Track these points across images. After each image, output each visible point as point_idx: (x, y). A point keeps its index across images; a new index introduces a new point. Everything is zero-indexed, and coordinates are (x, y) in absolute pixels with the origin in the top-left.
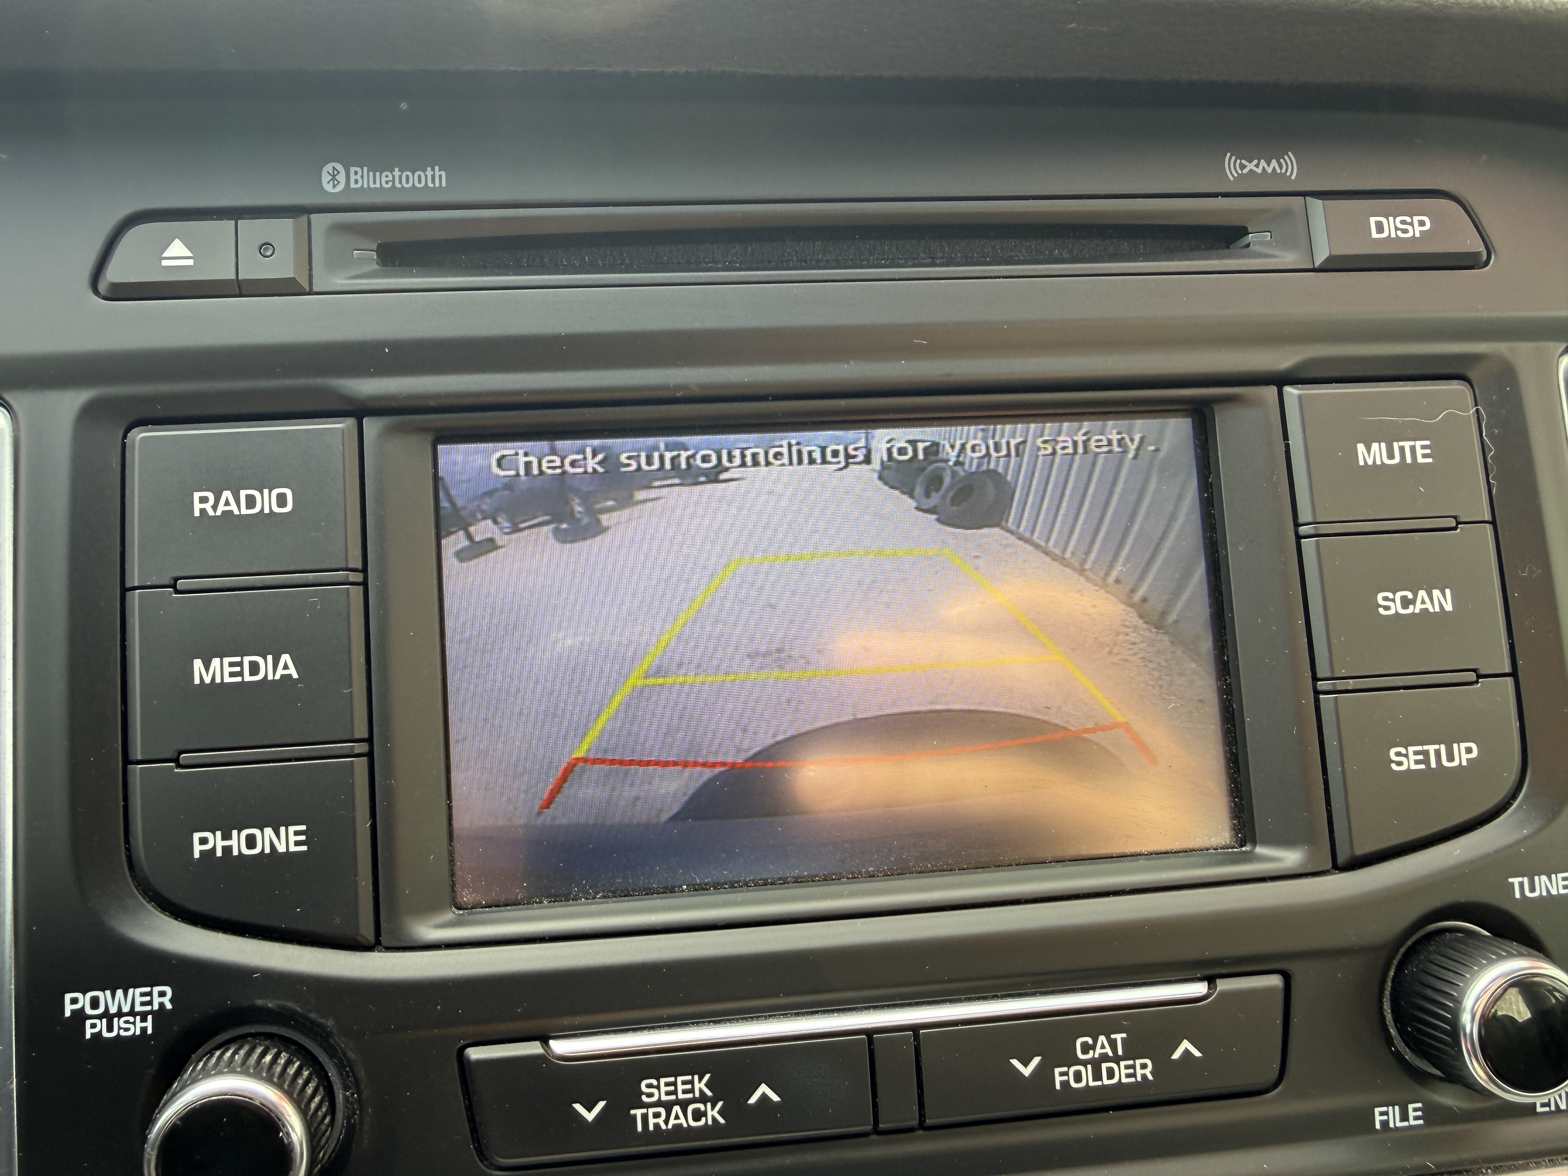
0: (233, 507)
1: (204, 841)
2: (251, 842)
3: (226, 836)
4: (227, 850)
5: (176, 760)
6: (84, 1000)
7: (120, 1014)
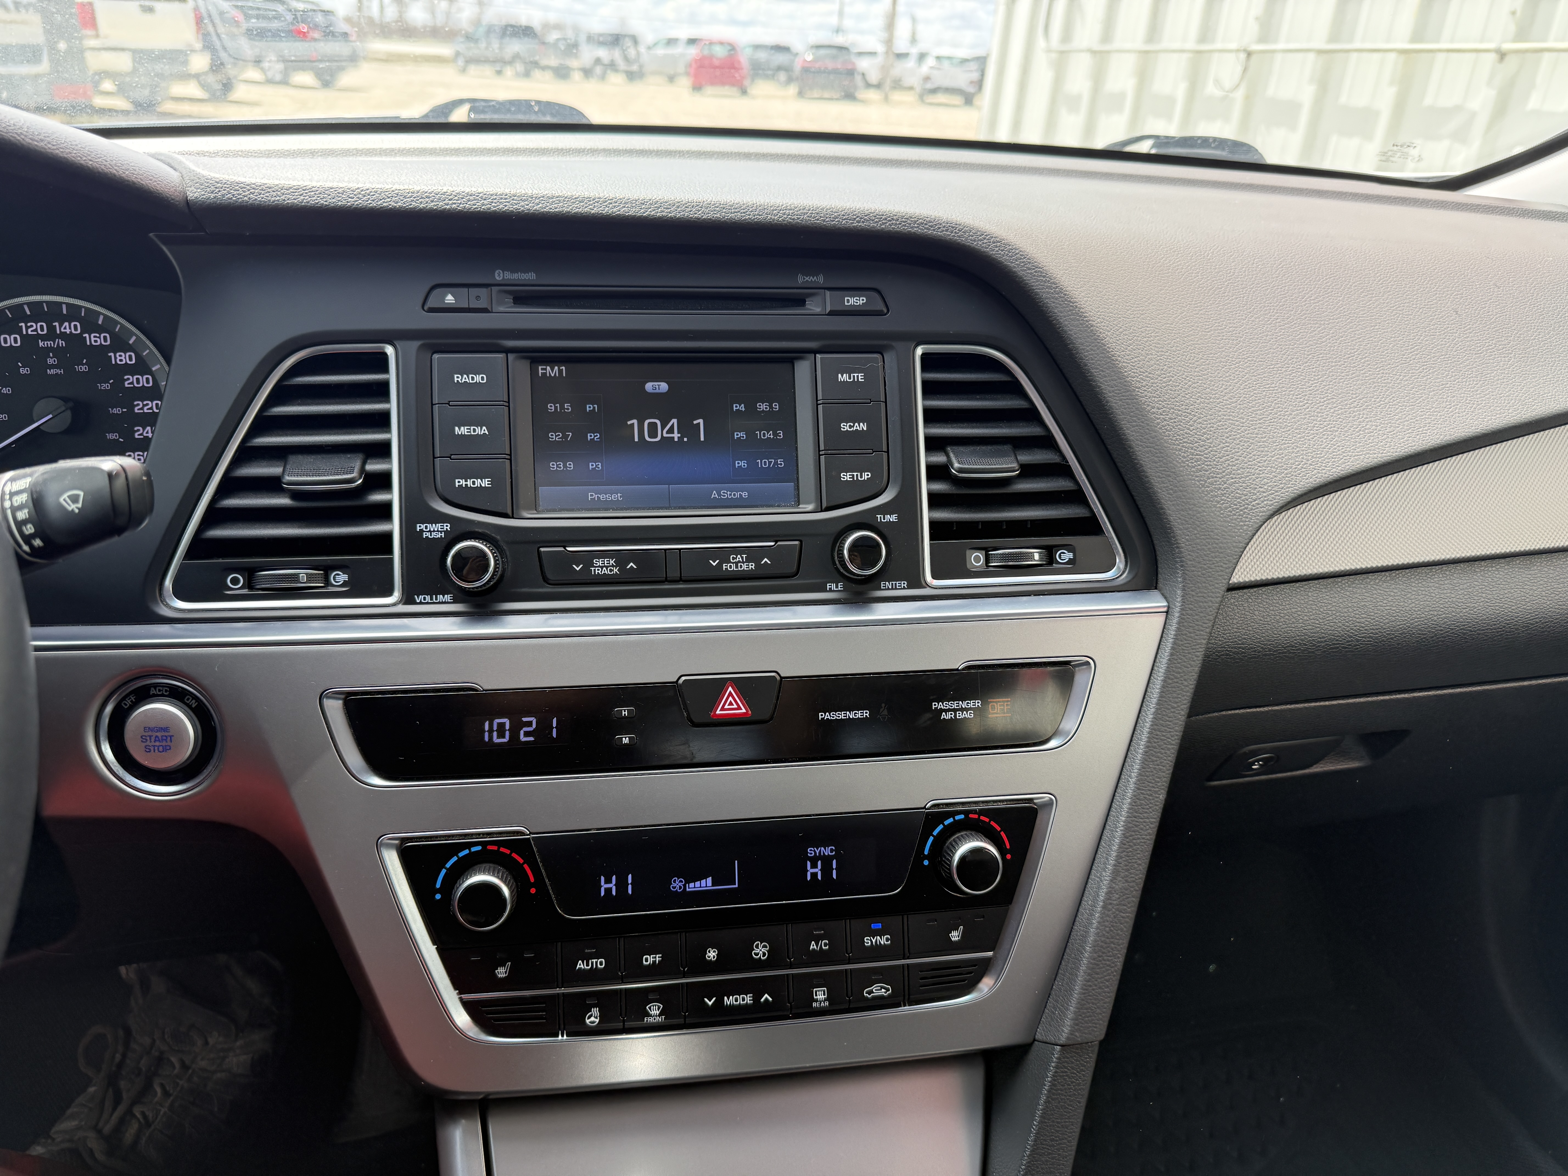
0: (467, 380)
1: (459, 482)
2: (474, 483)
3: (466, 481)
4: (466, 485)
5: (450, 457)
6: (423, 527)
7: (434, 531)
